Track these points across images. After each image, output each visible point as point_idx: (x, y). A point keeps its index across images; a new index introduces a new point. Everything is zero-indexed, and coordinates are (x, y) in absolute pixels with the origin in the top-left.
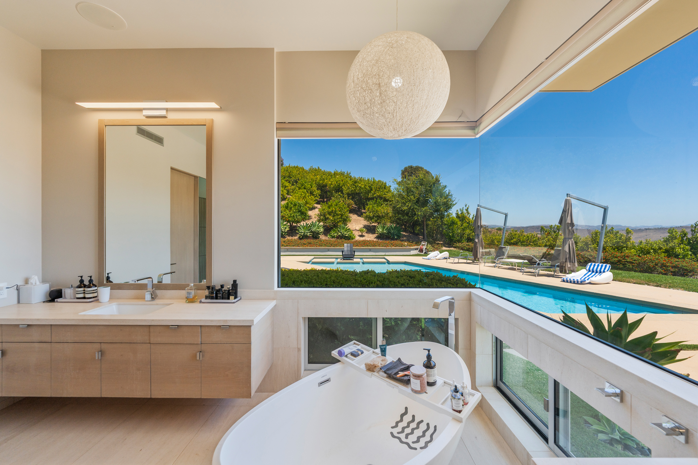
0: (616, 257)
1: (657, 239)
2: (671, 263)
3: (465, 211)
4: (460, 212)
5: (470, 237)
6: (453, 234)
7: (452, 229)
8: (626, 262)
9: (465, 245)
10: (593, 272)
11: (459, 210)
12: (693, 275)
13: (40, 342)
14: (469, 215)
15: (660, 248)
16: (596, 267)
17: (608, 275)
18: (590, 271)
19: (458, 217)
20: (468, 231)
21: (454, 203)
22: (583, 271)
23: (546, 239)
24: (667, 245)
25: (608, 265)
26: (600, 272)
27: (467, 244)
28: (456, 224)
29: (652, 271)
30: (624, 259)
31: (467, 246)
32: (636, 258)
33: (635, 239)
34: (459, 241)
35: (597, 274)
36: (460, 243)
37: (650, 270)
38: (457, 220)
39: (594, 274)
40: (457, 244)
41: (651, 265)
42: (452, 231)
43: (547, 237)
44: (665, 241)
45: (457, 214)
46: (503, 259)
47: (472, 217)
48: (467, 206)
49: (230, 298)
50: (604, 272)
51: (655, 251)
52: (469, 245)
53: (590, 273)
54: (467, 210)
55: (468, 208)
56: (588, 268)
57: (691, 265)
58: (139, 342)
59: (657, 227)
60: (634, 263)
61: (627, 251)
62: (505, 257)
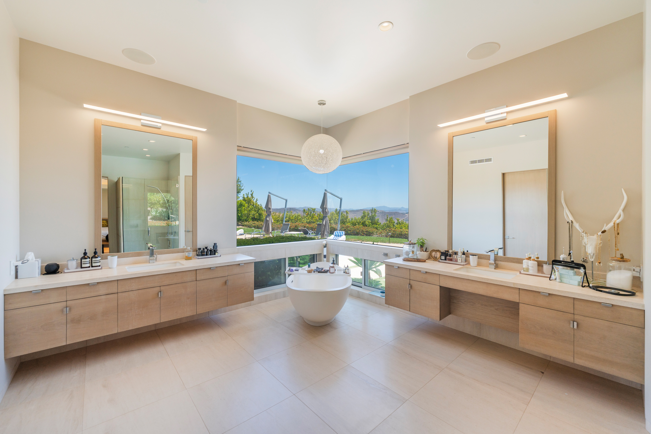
0: (344, 228)
1: (358, 217)
2: (365, 229)
3: (250, 196)
4: (245, 196)
5: (254, 217)
6: (242, 214)
7: (241, 211)
8: (348, 230)
9: (252, 223)
10: (337, 236)
11: (245, 195)
12: (373, 235)
13: (107, 294)
14: (253, 199)
15: (360, 222)
16: (338, 233)
17: (344, 237)
18: (335, 236)
19: (244, 199)
20: (253, 212)
21: (242, 188)
22: (332, 237)
23: (307, 218)
24: (363, 220)
25: (344, 232)
26: (340, 236)
27: (253, 222)
28: (244, 206)
29: (358, 234)
30: (347, 229)
31: (253, 224)
32: (352, 227)
33: (350, 217)
34: (246, 221)
35: (339, 237)
36: (247, 222)
37: (357, 234)
38: (244, 202)
39: (337, 237)
40: (245, 222)
41: (358, 231)
42: (241, 212)
43: (307, 216)
44: (362, 218)
45: (244, 197)
46: (286, 232)
47: (256, 200)
48: (252, 192)
49: (216, 254)
50: (342, 236)
51: (358, 224)
52: (254, 223)
53: (336, 237)
54: (252, 195)
55: (253, 193)
56: (334, 234)
57: (372, 230)
58: (189, 281)
59: (351, 210)
60: (351, 230)
61: (347, 224)
62: (288, 231)
